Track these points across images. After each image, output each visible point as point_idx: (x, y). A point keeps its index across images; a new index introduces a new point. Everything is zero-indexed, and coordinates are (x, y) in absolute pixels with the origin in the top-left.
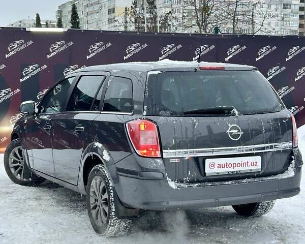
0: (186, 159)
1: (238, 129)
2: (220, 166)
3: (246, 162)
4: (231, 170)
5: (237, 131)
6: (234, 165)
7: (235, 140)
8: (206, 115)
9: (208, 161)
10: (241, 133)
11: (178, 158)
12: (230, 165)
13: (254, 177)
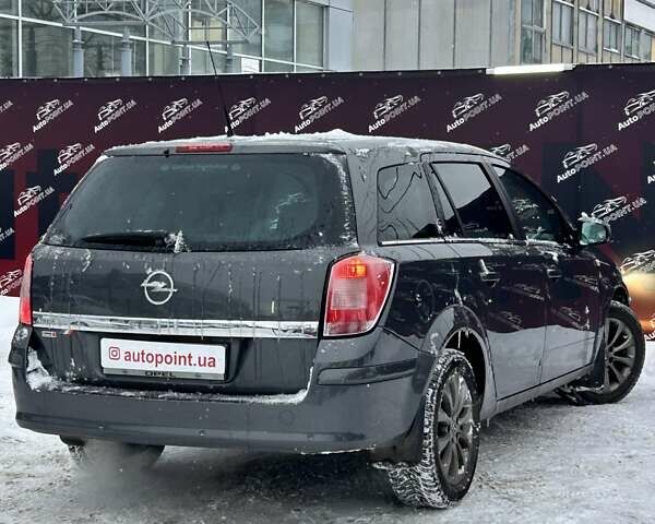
0: (66, 333)
1: (167, 281)
2: (128, 356)
3: (187, 356)
4: (151, 367)
5: (163, 284)
6: (157, 359)
7: (156, 303)
8: (117, 246)
9: (106, 343)
10: (172, 290)
11: (52, 330)
12: (150, 358)
13: (205, 390)
